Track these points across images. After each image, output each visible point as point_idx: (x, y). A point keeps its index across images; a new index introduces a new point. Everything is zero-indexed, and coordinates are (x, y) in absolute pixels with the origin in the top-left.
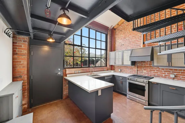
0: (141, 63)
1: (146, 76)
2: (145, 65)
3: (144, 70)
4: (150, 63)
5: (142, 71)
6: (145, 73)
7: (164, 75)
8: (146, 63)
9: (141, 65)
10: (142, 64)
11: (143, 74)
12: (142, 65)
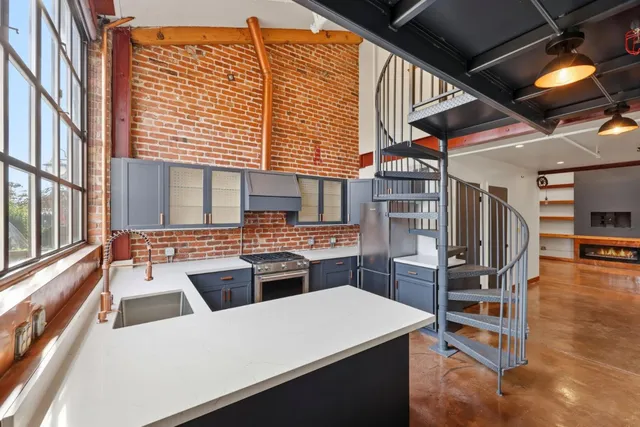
0: (253, 216)
1: (266, 252)
2: (262, 221)
3: (261, 236)
4: (274, 216)
5: (256, 241)
6: (262, 246)
7: (298, 242)
8: (264, 216)
9: (252, 223)
10: (256, 221)
11: (259, 247)
12: (254, 221)
